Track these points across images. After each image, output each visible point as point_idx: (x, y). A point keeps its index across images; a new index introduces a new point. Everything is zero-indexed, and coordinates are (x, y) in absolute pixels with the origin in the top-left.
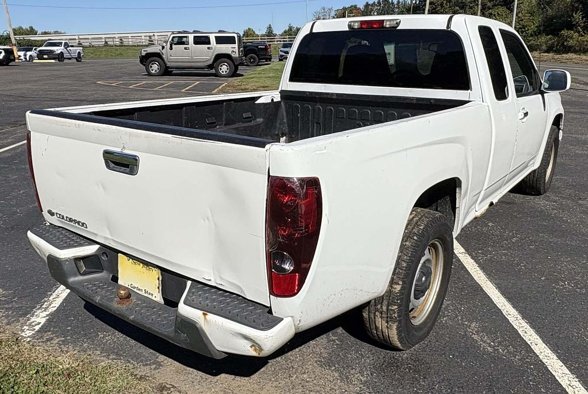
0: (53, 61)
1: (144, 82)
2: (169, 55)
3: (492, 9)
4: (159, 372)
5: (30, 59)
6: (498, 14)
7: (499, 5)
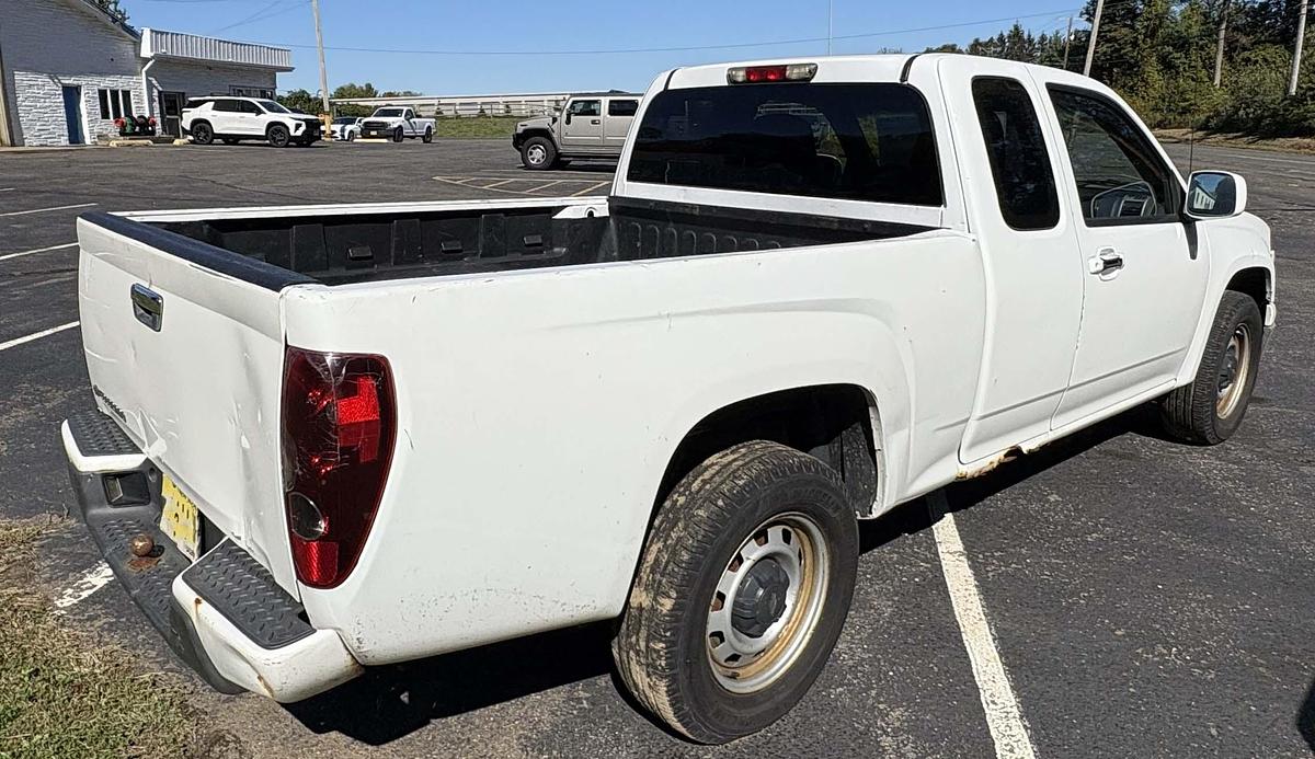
0: (385, 141)
1: (512, 180)
2: (563, 133)
3: (1249, 50)
4: (228, 708)
5: (349, 137)
6: (1265, 60)
7: (1269, 42)
